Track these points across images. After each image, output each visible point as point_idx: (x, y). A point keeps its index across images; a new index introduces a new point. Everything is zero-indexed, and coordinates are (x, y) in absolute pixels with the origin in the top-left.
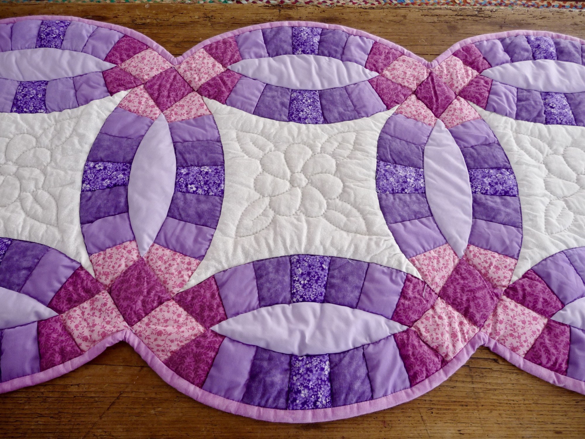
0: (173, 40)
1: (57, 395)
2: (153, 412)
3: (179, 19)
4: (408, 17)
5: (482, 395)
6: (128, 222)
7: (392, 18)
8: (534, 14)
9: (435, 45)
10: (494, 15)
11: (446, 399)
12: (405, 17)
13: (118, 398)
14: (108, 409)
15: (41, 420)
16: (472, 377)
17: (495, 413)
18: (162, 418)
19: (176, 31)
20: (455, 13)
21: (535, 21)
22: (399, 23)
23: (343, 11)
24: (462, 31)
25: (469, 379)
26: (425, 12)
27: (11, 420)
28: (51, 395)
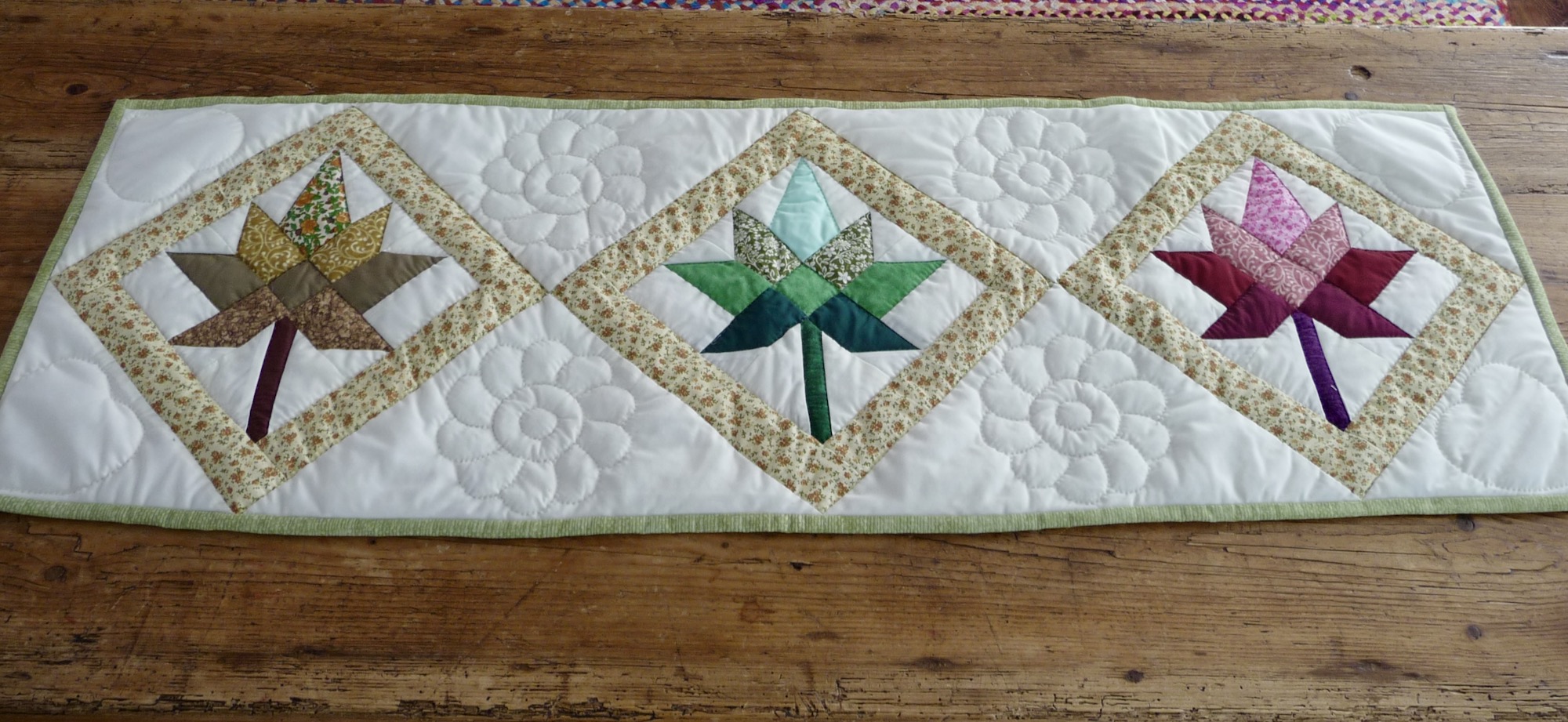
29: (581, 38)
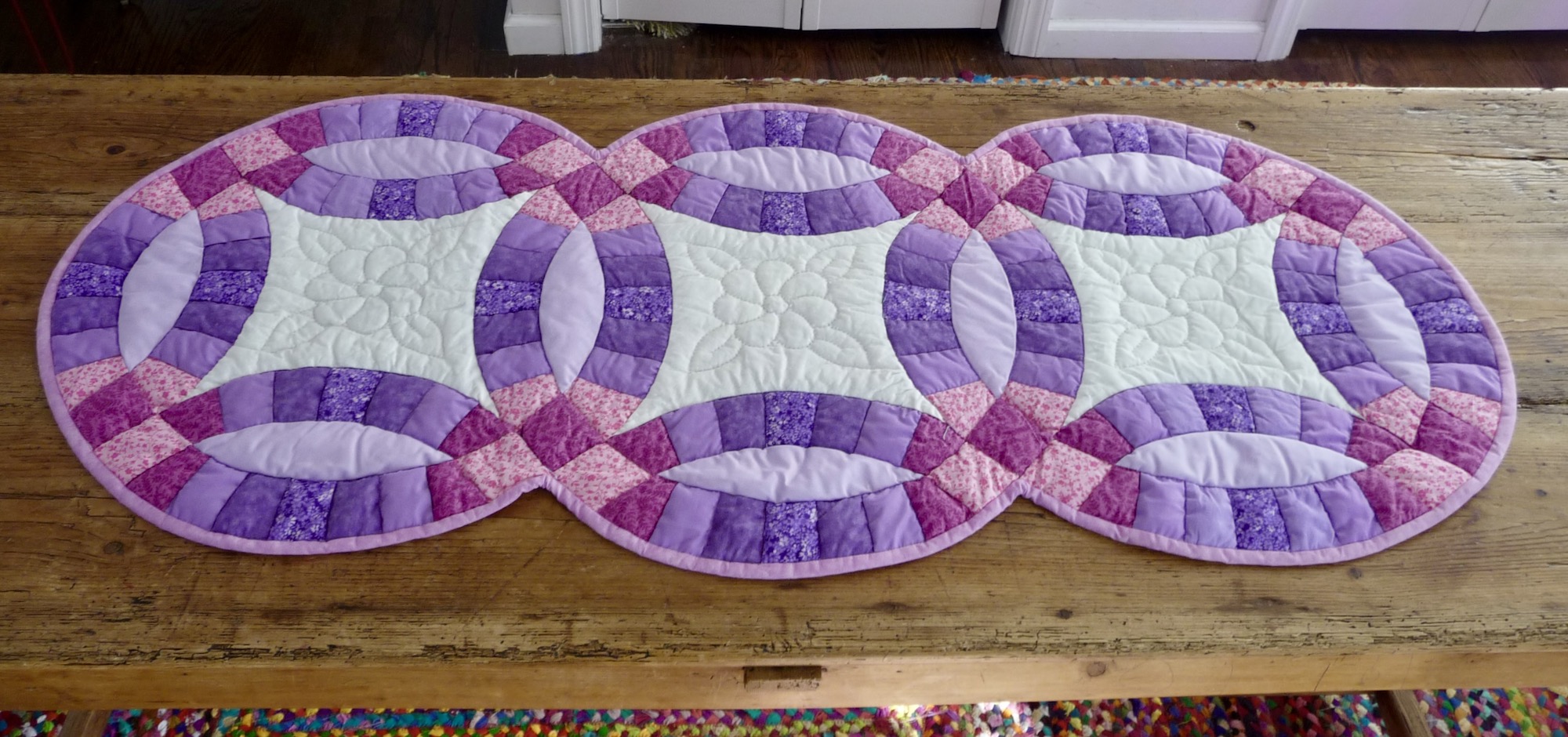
0: (592, 127)
1: (455, 550)
2: (583, 569)
3: (600, 100)
4: (935, 98)
5: (1020, 553)
6: (541, 353)
7: (911, 99)
8: (1123, 93)
9: (974, 135)
10: (1061, 94)
11: (973, 557)
12: (930, 97)
13: (537, 554)
14: (525, 566)
15: (437, 578)
16: (1008, 533)
17: (1037, 573)
18: (596, 577)
19: (597, 116)
20: (1006, 92)
21: (1124, 103)
22: (922, 105)
23: (841, 89)
24: (1014, 116)
25: (1004, 536)
26: (962, 91)
27: (396, 577)
28: (447, 550)
29: (565, 104)
